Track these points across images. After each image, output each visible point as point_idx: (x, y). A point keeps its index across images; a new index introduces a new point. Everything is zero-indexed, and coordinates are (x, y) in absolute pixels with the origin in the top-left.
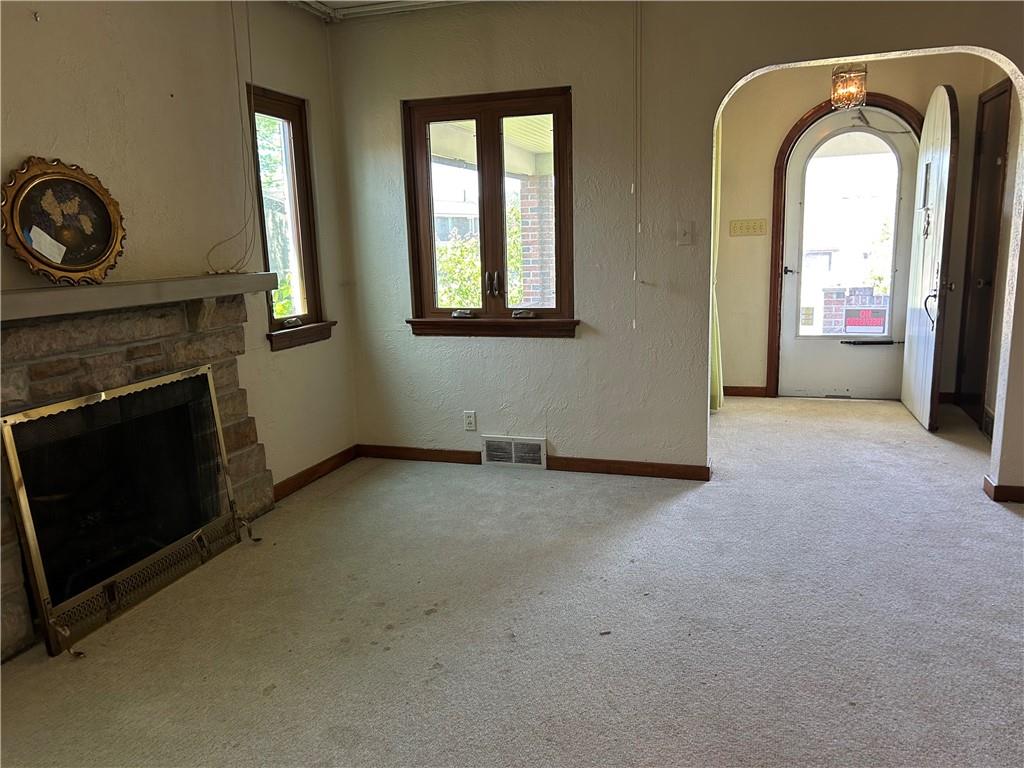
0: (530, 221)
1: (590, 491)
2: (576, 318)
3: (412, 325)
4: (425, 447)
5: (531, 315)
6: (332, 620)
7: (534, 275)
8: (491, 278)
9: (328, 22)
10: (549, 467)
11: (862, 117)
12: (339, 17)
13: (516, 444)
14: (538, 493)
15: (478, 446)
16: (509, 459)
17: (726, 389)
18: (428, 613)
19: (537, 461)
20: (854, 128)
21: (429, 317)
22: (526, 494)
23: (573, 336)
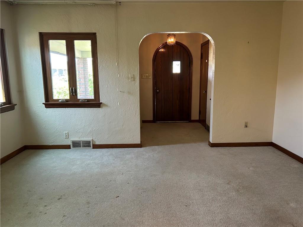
0: (80, 71)
1: (107, 154)
2: (101, 102)
3: (45, 105)
4: (50, 145)
5: (86, 101)
6: (24, 207)
7: (83, 88)
8: (72, 89)
9: (11, 4)
10: (93, 148)
12: (16, 3)
13: (82, 141)
14: (91, 156)
15: (70, 143)
16: (80, 147)
18: (59, 199)
19: (89, 146)
21: (51, 102)
22: (87, 157)
23: (100, 107)
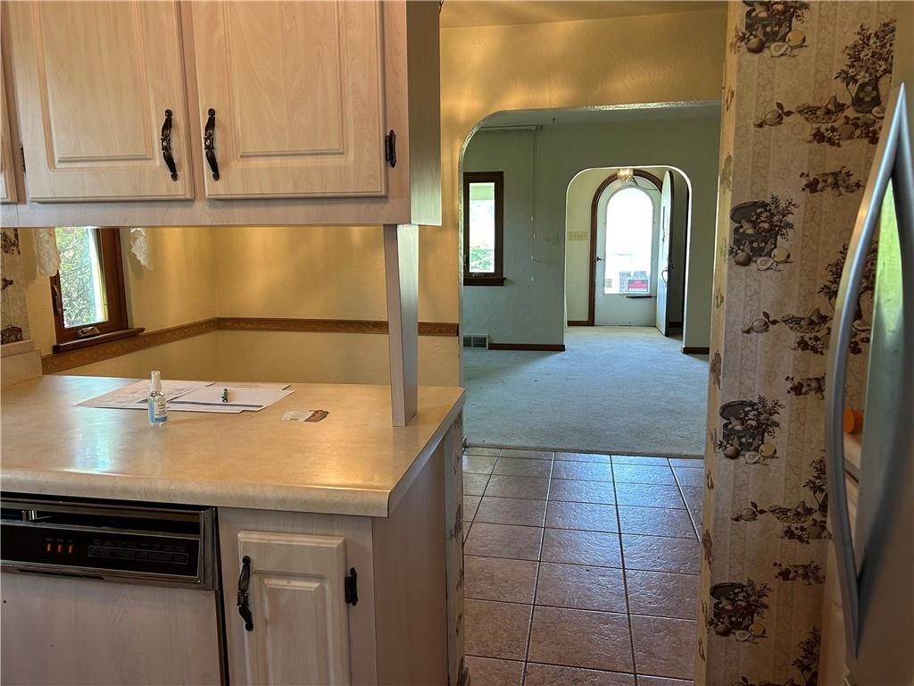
2: (504, 276)
5: (482, 276)
10: (490, 349)
11: (635, 181)
13: (473, 338)
16: (470, 345)
17: (568, 322)
19: (484, 346)
20: (631, 186)
23: (502, 285)
